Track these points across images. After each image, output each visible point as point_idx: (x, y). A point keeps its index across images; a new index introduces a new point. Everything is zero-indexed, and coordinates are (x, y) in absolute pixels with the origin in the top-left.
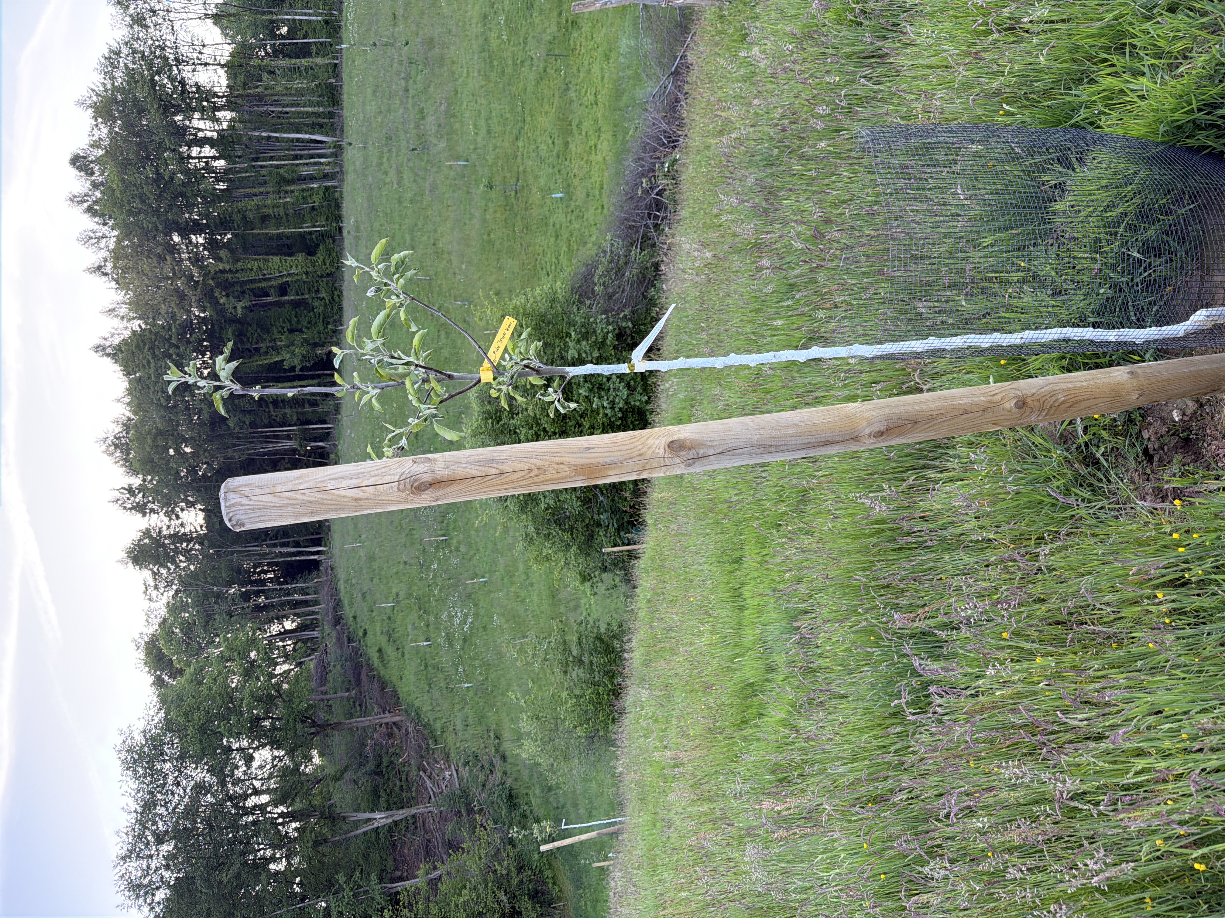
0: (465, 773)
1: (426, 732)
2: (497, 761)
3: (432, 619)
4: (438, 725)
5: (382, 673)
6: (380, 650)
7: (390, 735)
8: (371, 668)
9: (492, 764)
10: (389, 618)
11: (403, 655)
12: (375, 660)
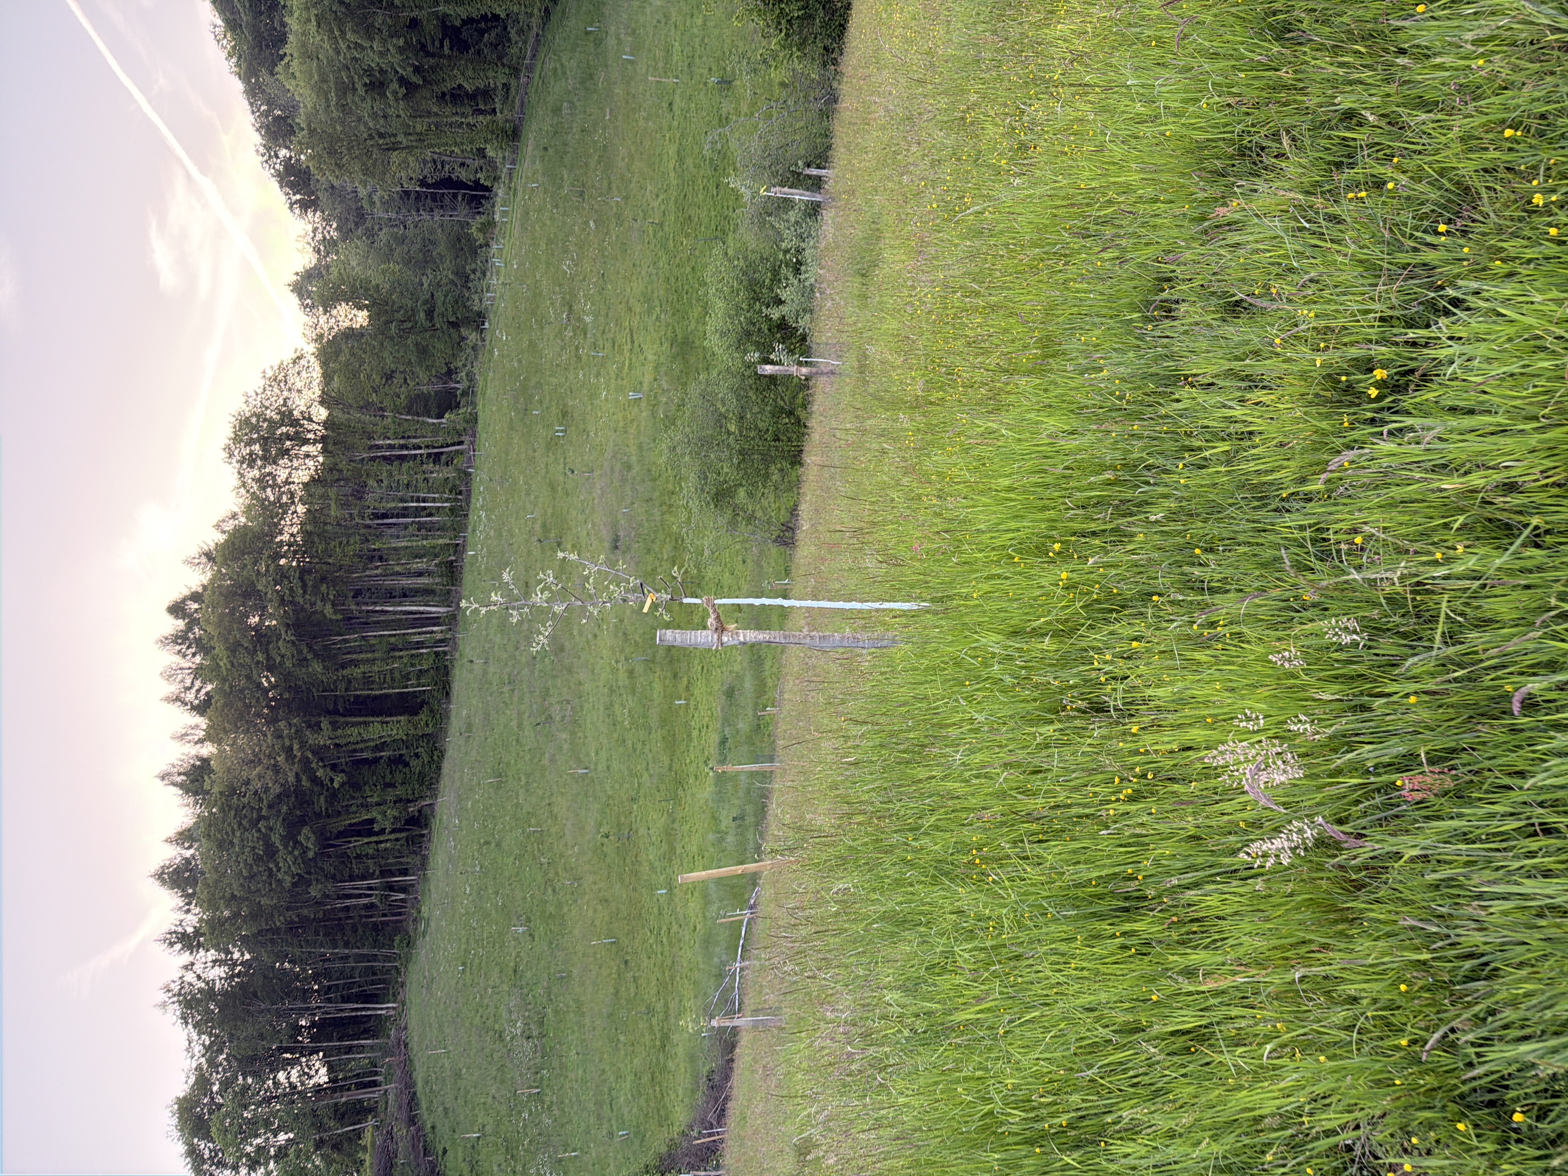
3: (519, 1168)
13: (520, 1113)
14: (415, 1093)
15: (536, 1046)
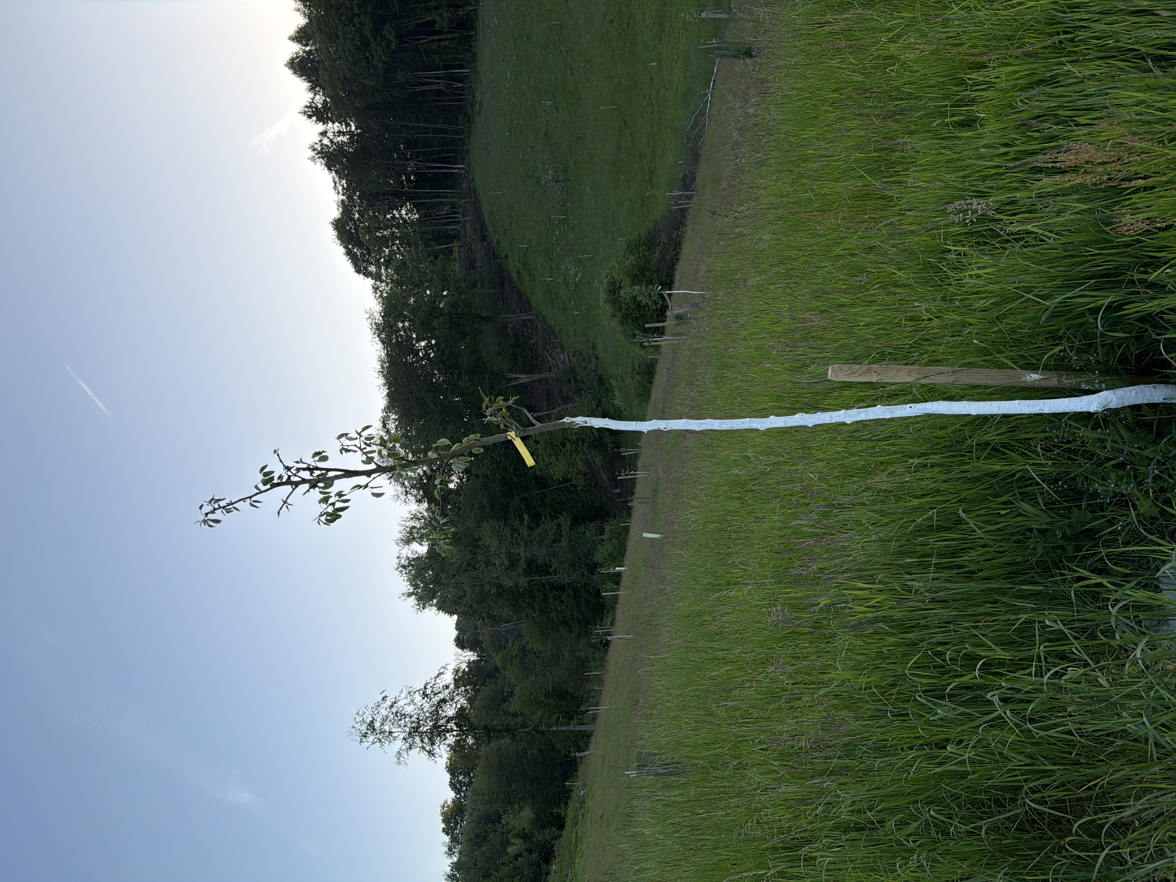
0: (574, 360)
1: (549, 331)
2: (593, 359)
3: (554, 266)
4: (557, 329)
5: (519, 286)
6: (518, 272)
7: (525, 326)
8: (511, 281)
9: (590, 359)
10: (524, 254)
11: (534, 281)
12: (515, 277)
13: (553, 232)
14: (484, 222)
15: (562, 187)
